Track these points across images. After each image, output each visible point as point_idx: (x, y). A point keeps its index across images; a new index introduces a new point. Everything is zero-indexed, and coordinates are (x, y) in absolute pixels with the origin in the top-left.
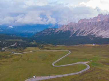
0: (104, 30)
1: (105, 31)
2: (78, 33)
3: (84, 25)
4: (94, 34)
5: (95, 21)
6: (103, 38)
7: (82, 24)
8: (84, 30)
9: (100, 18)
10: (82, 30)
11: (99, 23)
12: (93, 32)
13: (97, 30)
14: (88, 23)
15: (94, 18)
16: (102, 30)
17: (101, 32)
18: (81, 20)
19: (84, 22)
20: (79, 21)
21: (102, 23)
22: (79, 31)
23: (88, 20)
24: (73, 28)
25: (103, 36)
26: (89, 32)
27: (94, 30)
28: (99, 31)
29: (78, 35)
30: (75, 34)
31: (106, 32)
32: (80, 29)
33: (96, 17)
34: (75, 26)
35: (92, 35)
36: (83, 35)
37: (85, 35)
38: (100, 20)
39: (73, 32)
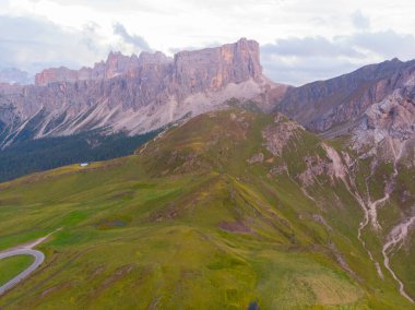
0: (131, 110)
1: (135, 110)
2: (41, 126)
3: (60, 94)
4: (101, 125)
5: (101, 76)
6: (131, 134)
7: (51, 90)
8: (65, 114)
9: (117, 65)
10: (55, 113)
11: (113, 83)
12: (98, 118)
13: (111, 109)
14: (76, 85)
15: (97, 65)
16: (125, 107)
17: (124, 117)
18: (45, 70)
19: (60, 79)
20: (39, 77)
21: (123, 84)
22: (41, 116)
23: (74, 73)
24: (11, 108)
25: (128, 128)
26: (84, 117)
27: (99, 111)
28: (117, 113)
29: (40, 135)
30: (28, 133)
31: (137, 113)
32: (44, 108)
33: (102, 64)
34: (22, 96)
35: (95, 130)
36: (60, 135)
37: (68, 132)
38: (117, 74)
39: (17, 124)
